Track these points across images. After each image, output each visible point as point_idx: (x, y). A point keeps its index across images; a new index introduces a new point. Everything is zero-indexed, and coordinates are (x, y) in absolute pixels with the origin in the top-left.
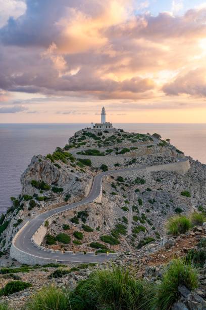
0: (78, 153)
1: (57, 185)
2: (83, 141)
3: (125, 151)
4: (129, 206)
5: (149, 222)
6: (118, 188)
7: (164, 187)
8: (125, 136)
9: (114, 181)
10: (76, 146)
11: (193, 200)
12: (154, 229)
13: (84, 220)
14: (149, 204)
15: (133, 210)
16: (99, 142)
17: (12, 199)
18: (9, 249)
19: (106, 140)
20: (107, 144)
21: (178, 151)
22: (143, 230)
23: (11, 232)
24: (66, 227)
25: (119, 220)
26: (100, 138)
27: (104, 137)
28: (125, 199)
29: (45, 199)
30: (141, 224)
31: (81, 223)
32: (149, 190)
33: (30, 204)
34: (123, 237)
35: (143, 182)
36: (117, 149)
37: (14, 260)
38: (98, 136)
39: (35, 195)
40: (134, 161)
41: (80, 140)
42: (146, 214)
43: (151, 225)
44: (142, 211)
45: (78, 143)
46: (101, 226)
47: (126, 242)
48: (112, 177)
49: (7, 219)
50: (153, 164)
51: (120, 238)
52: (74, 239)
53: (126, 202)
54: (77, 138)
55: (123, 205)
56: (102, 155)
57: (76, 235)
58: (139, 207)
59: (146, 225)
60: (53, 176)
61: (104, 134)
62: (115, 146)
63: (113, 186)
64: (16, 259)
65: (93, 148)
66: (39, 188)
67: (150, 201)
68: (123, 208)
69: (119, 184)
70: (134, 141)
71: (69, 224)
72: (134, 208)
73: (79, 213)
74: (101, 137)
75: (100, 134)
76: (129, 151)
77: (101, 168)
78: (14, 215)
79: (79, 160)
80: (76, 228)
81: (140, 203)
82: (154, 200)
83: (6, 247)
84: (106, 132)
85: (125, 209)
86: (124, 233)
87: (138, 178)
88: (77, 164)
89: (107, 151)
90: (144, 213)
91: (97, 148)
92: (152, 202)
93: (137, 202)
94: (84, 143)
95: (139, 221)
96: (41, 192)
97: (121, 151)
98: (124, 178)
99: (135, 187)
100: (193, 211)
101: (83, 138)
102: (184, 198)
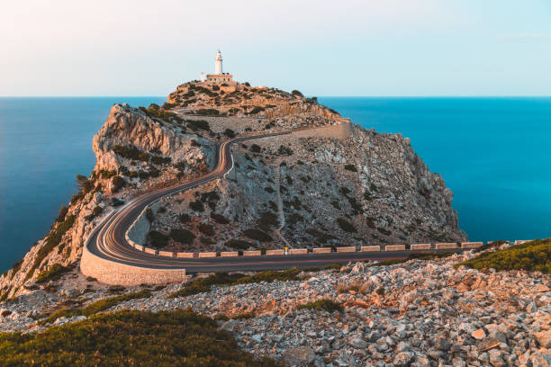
0: (187, 113)
1: (160, 153)
2: (190, 99)
3: (257, 110)
4: (276, 187)
5: (305, 207)
6: (256, 161)
7: (321, 159)
8: (254, 90)
9: (246, 151)
10: (182, 104)
11: (361, 177)
12: (314, 217)
13: (213, 206)
14: (302, 182)
15: (281, 191)
16: (216, 99)
17: (81, 178)
18: (79, 260)
19: (226, 97)
20: (228, 101)
21: (332, 111)
22: (301, 219)
24: (184, 218)
25: (265, 205)
26: (216, 94)
27: (223, 93)
28: (267, 177)
29: (143, 176)
30: (296, 211)
31: (208, 211)
32: (300, 163)
33: (114, 182)
34: (278, 231)
35: (289, 153)
36: (245, 108)
37: (90, 279)
38: (214, 92)
39: (123, 169)
40: (272, 124)
41: (186, 96)
42: (301, 198)
43: (310, 212)
44: (294, 193)
45: (184, 100)
46: (240, 215)
47: (283, 238)
48: (245, 147)
50: (301, 127)
51: (272, 231)
52: (199, 235)
53: (269, 180)
54: (180, 94)
55: (265, 184)
56: (224, 115)
57: (202, 228)
58: (290, 188)
59: (302, 213)
60: (151, 138)
61: (222, 88)
62: (242, 103)
63: (247, 158)
65: (208, 107)
66: (129, 158)
67: (303, 179)
68: (266, 189)
69: (255, 156)
70: (269, 97)
71: (189, 212)
72: (282, 189)
73: (203, 195)
74: (218, 92)
75: (216, 88)
76: (263, 109)
77: (225, 134)
78: (86, 203)
79: (188, 121)
81: (290, 181)
82: (308, 177)
83: (73, 258)
84: (225, 85)
85: (270, 190)
86: (277, 224)
87: (282, 146)
88: (188, 126)
89: (231, 111)
90: (297, 195)
91: (215, 107)
92: (306, 180)
93: (285, 180)
94: (194, 101)
95: (292, 207)
96: (134, 164)
97: (251, 110)
98: (262, 147)
99: (279, 160)
100: (363, 191)
101: (191, 94)
102: (349, 173)
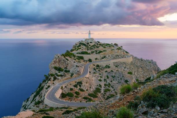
0: (77, 53)
1: (67, 69)
2: (79, 47)
3: (100, 52)
4: (102, 79)
5: (112, 87)
6: (97, 70)
7: (119, 70)
8: (100, 45)
9: (95, 67)
10: (76, 49)
11: (133, 76)
12: (114, 90)
13: (80, 86)
14: (112, 78)
15: (104, 81)
16: (88, 48)
17: (45, 76)
18: (44, 100)
19: (91, 47)
20: (91, 49)
21: (126, 52)
22: (109, 90)
23: (44, 92)
24: (71, 89)
25: (98, 86)
26: (88, 46)
27: (90, 45)
28: (100, 76)
29: (61, 76)
30: (108, 88)
31: (79, 87)
32: (112, 71)
33: (54, 78)
34: (99, 94)
35: (109, 67)
36: (96, 51)
37: (46, 105)
38: (87, 45)
39: (56, 74)
40: (105, 57)
41: (78, 47)
42: (111, 83)
43: (113, 88)
44: (108, 81)
45: (77, 48)
46: (88, 89)
47: (101, 97)
48: (94, 65)
49: (42, 85)
50: (114, 58)
51: (98, 94)
52: (75, 95)
53: (101, 77)
54: (76, 46)
55: (99, 78)
56: (89, 54)
57: (76, 93)
58: (107, 79)
59: (111, 88)
61: (90, 44)
62: (96, 50)
63: (94, 69)
64: (47, 105)
65: (84, 51)
66: (58, 70)
67: (112, 77)
68: (99, 80)
69: (97, 68)
70: (105, 47)
71: (73, 87)
72: (105, 80)
73: (77, 82)
74: (88, 45)
75: (88, 44)
76: (102, 52)
77: (88, 61)
78: (46, 84)
79: (78, 56)
80: (76, 90)
81: (108, 77)
82: (114, 76)
83: (42, 99)
84: (91, 43)
85: (100, 80)
86: (100, 92)
87: (106, 65)
88: (77, 58)
89: (91, 52)
90: (110, 82)
91: (87, 51)
92: (114, 77)
93: (106, 77)
94: (80, 48)
95: (107, 86)
96: (59, 72)
97: (98, 52)
98: (100, 65)
99: (105, 70)
100: (133, 81)
101: (80, 46)
102: (129, 75)
